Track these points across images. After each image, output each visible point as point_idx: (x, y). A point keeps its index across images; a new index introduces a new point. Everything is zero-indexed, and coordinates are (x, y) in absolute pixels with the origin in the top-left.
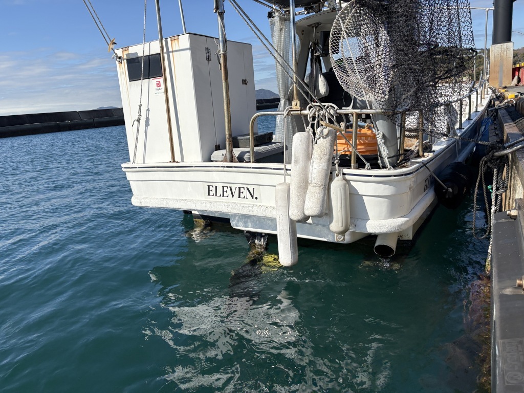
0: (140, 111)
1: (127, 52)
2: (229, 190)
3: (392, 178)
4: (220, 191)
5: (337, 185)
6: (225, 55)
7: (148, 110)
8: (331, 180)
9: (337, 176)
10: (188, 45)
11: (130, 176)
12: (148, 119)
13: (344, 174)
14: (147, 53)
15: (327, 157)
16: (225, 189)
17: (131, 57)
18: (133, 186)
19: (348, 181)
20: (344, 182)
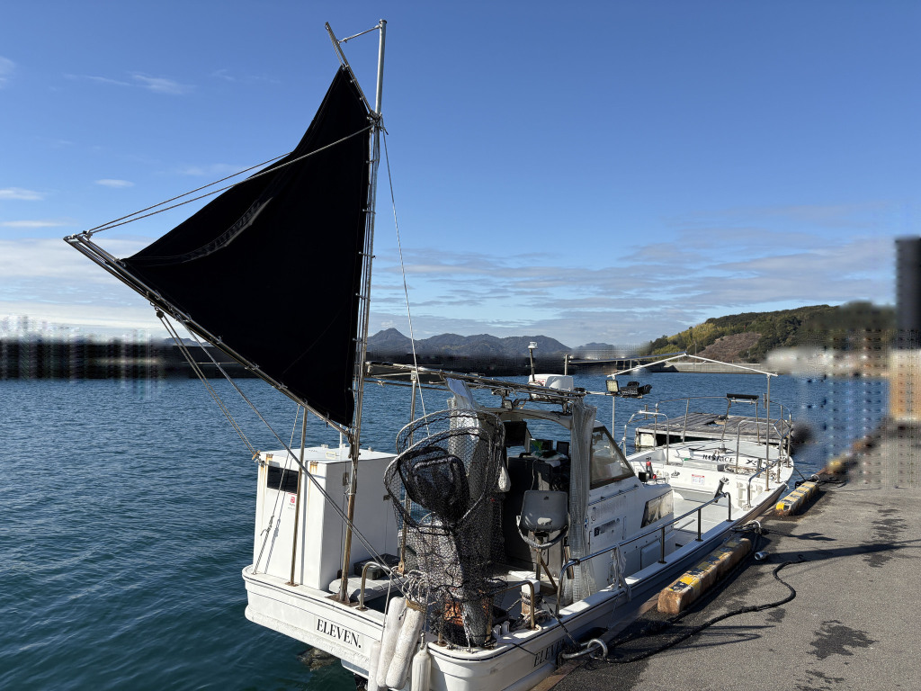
0: (271, 522)
1: (270, 459)
2: (336, 630)
3: (468, 662)
4: (328, 630)
5: (419, 658)
6: (353, 497)
7: (279, 520)
8: (415, 651)
9: (422, 649)
10: (324, 474)
11: (248, 586)
12: (277, 529)
13: (428, 648)
14: (288, 468)
15: (414, 630)
16: (334, 628)
17: (273, 465)
18: (250, 596)
19: (431, 657)
20: (427, 656)
